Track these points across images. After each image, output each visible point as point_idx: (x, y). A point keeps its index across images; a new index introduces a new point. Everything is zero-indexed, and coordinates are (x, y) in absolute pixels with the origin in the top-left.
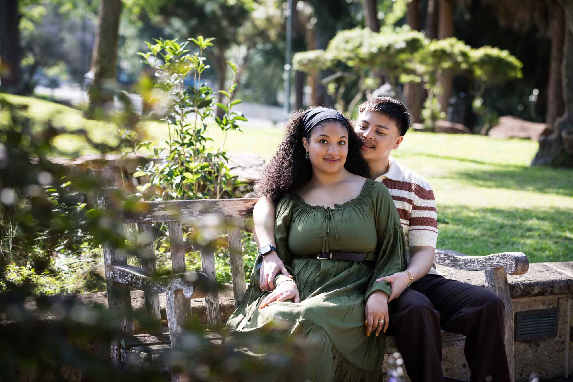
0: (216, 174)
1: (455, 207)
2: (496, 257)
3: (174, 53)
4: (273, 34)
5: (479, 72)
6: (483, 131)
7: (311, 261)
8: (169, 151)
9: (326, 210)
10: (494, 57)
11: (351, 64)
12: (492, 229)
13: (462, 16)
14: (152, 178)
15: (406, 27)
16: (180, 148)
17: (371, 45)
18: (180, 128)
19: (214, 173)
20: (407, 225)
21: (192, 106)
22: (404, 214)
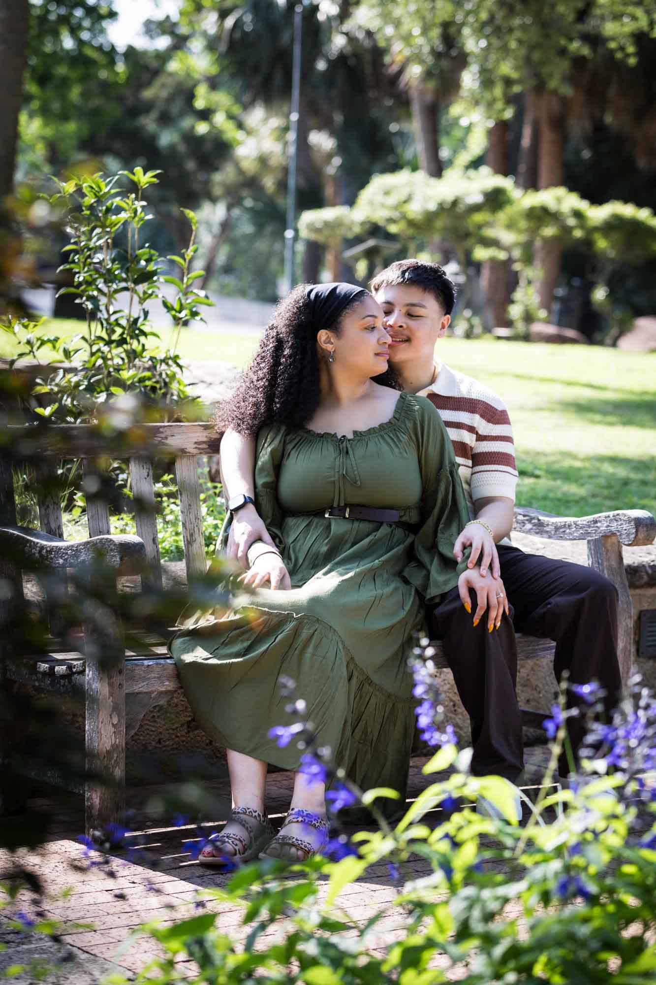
0: (163, 391)
1: (554, 454)
2: (606, 517)
3: (95, 194)
4: (269, 183)
5: (602, 244)
6: (608, 340)
7: (316, 520)
8: (88, 353)
9: (341, 440)
10: (627, 219)
11: (393, 229)
12: (609, 487)
13: (578, 152)
14: (60, 395)
15: (485, 170)
16: (106, 349)
17: (427, 199)
18: (106, 316)
19: (160, 389)
20: (469, 467)
21: (125, 280)
22: (462, 449)
